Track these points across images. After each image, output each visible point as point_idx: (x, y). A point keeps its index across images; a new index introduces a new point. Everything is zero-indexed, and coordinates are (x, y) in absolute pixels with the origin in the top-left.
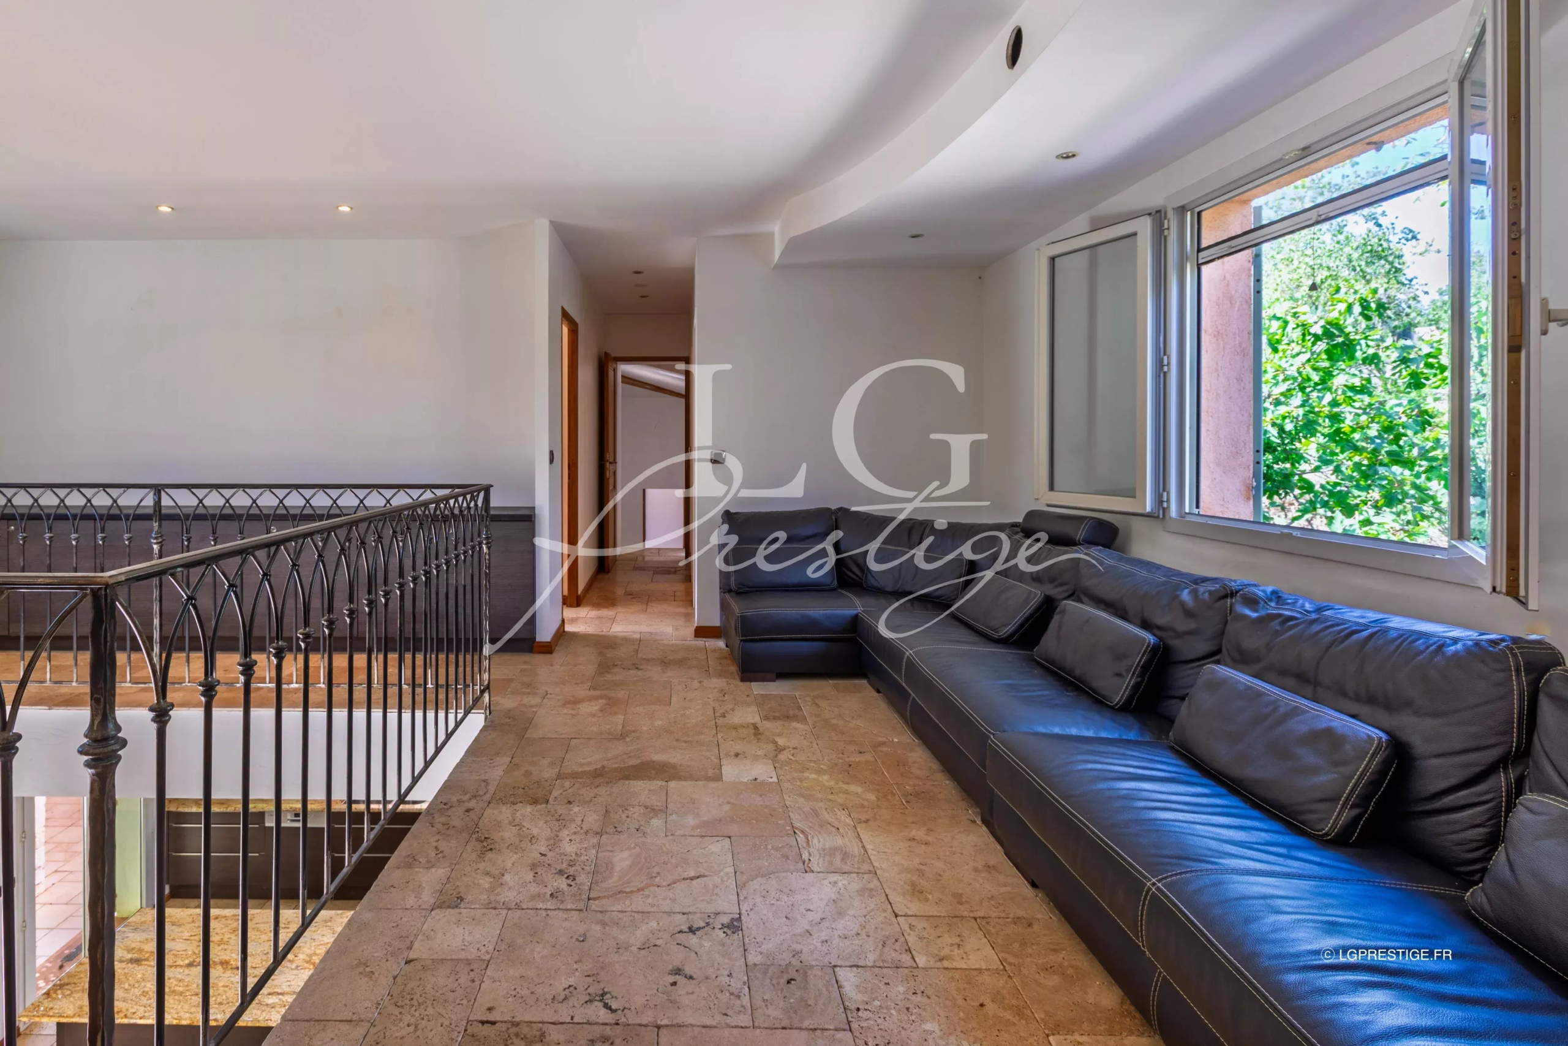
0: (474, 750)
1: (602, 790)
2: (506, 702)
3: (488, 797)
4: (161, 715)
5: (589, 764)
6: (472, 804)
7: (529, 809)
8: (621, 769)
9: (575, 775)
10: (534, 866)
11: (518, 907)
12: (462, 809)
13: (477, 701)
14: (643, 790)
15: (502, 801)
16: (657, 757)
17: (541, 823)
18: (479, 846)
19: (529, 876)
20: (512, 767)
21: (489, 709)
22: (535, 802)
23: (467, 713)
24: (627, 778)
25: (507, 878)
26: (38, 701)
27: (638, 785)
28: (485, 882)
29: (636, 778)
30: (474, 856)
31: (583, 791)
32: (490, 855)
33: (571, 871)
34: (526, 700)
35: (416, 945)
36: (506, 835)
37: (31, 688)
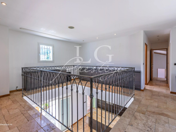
0: (132, 103)
1: (155, 116)
2: (137, 97)
3: (135, 111)
4: (102, 91)
5: (152, 110)
6: (133, 111)
7: (142, 115)
8: (158, 113)
9: (149, 111)
10: (144, 124)
11: (142, 130)
12: (132, 111)
13: (133, 96)
14: (163, 118)
15: (138, 112)
16: (165, 113)
17: (144, 117)
18: (134, 118)
19: (143, 126)
20: (139, 107)
21: (134, 98)
22: (143, 114)
23: (131, 98)
24: (160, 115)
25: (139, 124)
26: (87, 86)
27: (162, 117)
28: (136, 124)
29: (161, 115)
30: (134, 119)
31: (151, 114)
32: (136, 120)
33: (151, 128)
34: (140, 98)
35: (126, 129)
36: (139, 117)
37: (86, 85)
